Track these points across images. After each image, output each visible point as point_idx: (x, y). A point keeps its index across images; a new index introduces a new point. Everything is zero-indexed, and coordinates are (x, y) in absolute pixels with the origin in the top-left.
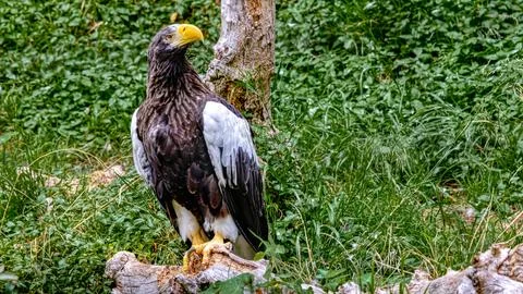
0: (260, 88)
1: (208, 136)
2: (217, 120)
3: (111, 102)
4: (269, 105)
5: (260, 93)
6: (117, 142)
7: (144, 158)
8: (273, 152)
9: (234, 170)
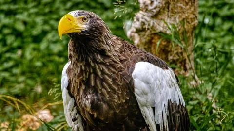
0: (184, 40)
1: (140, 99)
2: (147, 83)
3: (43, 45)
4: (191, 57)
5: (183, 46)
6: (47, 85)
7: (75, 111)
8: (195, 102)
9: (166, 124)
